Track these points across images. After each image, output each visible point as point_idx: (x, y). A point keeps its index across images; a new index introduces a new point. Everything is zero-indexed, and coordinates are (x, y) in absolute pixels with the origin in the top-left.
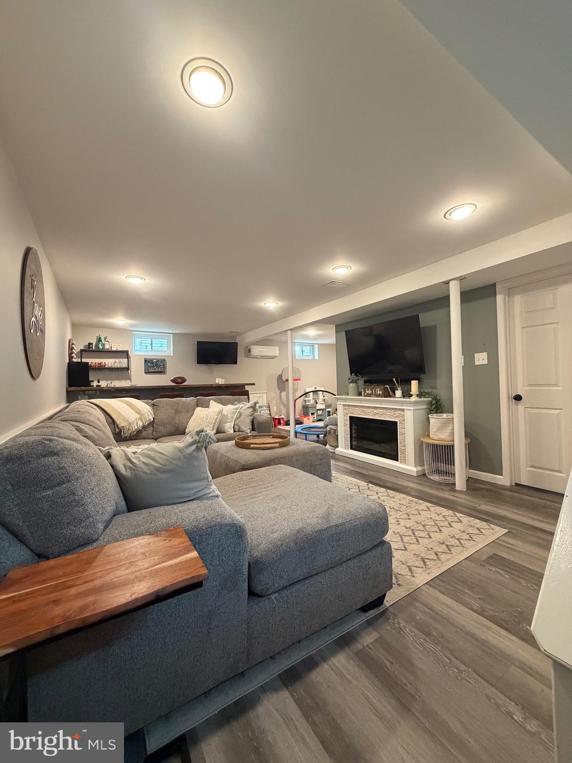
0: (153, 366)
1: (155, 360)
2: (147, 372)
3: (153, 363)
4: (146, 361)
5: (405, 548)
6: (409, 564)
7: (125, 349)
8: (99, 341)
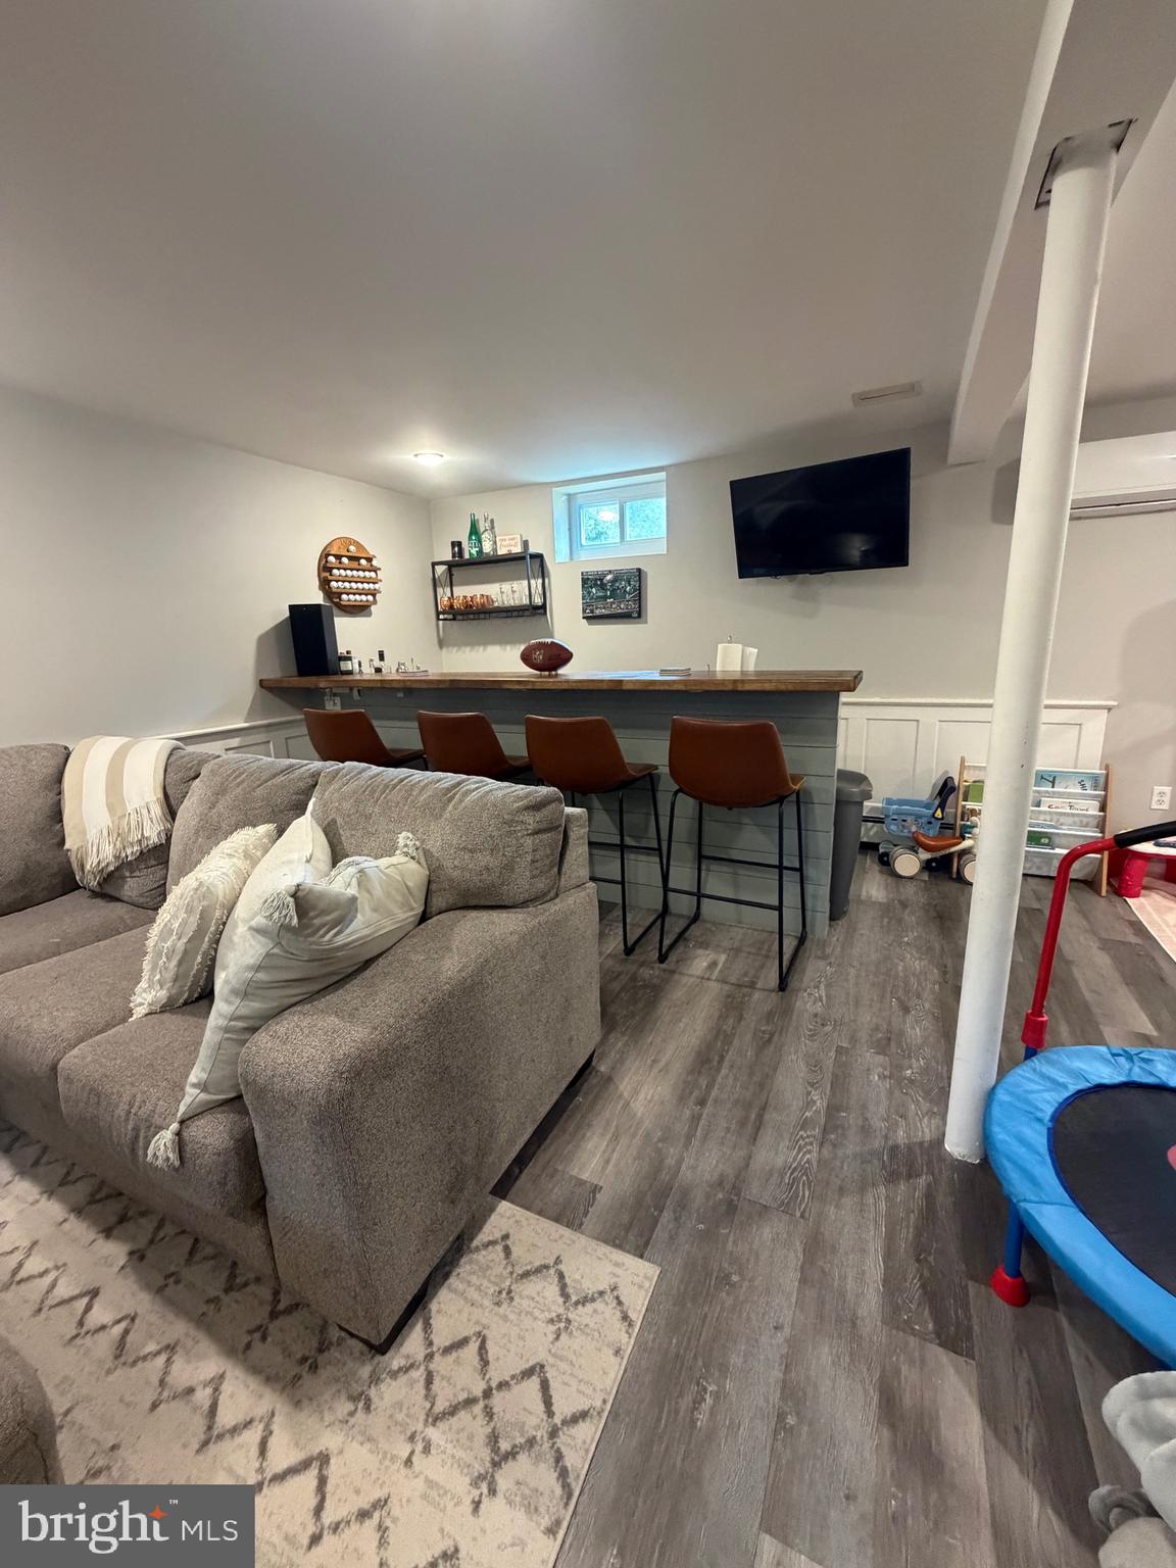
0: (605, 598)
1: (609, 577)
2: (590, 617)
3: (603, 586)
4: (585, 581)
7: (532, 550)
8: (471, 535)
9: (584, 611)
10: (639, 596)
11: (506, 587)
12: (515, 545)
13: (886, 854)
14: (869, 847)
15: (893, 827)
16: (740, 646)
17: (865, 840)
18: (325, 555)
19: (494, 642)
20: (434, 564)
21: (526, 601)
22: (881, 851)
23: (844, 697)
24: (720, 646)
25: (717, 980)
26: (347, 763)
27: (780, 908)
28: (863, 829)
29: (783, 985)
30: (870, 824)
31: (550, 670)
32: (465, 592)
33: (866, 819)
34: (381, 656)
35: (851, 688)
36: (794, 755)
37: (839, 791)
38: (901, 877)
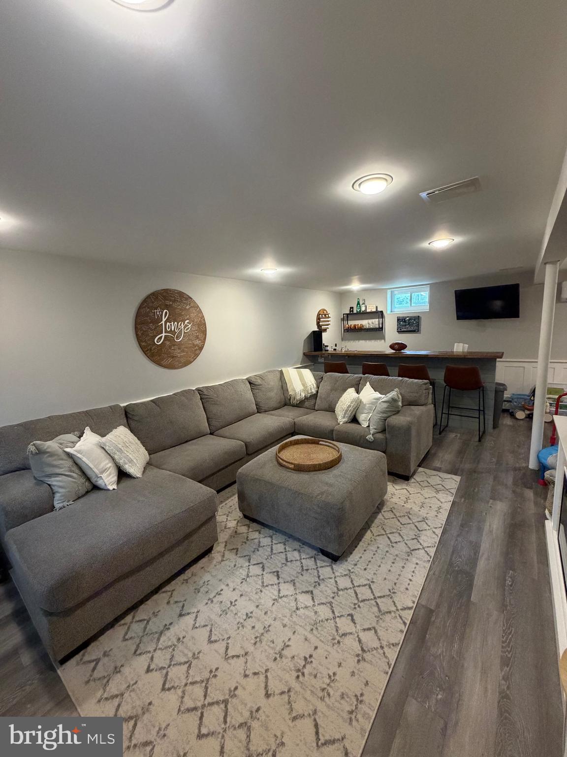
0: (406, 325)
1: (407, 319)
2: (400, 331)
3: (405, 321)
4: (398, 320)
5: (169, 689)
6: (126, 695)
7: (379, 310)
8: (357, 305)
9: (398, 329)
10: (418, 325)
11: (370, 321)
12: (374, 308)
13: (513, 412)
14: (506, 411)
15: (515, 403)
16: (462, 344)
17: (504, 408)
18: (319, 315)
19: (362, 340)
20: (344, 314)
21: (378, 327)
22: (510, 411)
23: (498, 360)
24: (455, 344)
25: (459, 439)
26: (366, 375)
27: (479, 418)
28: (504, 404)
29: (480, 441)
30: (506, 403)
31: (399, 351)
32: (352, 323)
33: (505, 401)
34: (336, 345)
35: (501, 357)
36: (484, 377)
37: (496, 388)
38: (518, 419)
